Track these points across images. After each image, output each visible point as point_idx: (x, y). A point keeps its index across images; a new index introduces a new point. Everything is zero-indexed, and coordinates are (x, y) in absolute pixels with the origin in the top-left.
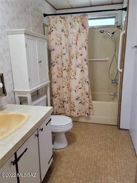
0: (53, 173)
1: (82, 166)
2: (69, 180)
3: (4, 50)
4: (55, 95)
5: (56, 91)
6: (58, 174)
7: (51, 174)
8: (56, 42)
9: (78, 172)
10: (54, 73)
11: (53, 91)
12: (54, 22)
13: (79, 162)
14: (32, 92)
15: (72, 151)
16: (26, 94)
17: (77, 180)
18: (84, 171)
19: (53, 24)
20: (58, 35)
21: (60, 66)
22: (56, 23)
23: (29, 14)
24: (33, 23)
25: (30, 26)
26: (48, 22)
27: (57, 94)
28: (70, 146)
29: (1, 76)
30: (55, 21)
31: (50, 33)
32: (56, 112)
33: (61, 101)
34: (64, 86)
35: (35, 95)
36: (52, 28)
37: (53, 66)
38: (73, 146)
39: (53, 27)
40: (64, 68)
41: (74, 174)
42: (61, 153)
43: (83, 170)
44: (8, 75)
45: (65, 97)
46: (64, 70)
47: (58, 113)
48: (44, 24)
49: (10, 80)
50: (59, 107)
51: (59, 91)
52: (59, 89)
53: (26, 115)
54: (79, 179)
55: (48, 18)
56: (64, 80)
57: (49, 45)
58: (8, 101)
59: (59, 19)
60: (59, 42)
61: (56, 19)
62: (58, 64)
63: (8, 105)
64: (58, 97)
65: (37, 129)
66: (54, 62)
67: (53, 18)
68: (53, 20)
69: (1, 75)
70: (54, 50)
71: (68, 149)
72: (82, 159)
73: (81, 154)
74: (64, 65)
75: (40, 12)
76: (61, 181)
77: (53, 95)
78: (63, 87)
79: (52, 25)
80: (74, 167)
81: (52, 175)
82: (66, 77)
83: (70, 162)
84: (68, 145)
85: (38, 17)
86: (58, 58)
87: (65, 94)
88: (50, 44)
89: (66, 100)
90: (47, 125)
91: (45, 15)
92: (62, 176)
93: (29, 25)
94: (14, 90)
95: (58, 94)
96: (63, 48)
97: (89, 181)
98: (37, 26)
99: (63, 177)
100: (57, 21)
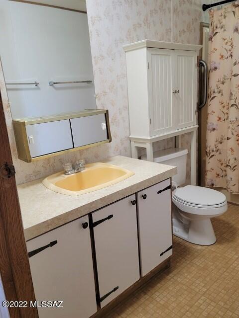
0: (171, 275)
1: (228, 284)
2: (193, 295)
3: (117, 76)
4: (211, 152)
5: (214, 145)
6: (179, 280)
7: (167, 275)
8: (222, 54)
9: (215, 290)
10: (212, 111)
11: (207, 144)
12: (221, 16)
13: (223, 276)
14: (153, 141)
15: (218, 255)
16: (145, 143)
17: (207, 301)
18: (225, 292)
19: (219, 21)
20: (228, 40)
21: (225, 99)
22: (225, 17)
23: (170, 12)
24: (176, 26)
25: (171, 32)
26: (210, 18)
27: (214, 150)
28: (218, 246)
29: (105, 114)
30: (223, 14)
31: (211, 39)
32: (210, 183)
33: (222, 164)
34: (230, 135)
35: (170, 148)
36: (216, 28)
37: (212, 99)
38: (224, 248)
39: (218, 26)
40: (233, 102)
41: (206, 290)
42: (197, 252)
43: (225, 290)
44: (121, 114)
45: (231, 157)
46: (231, 106)
47: (214, 186)
48: (201, 23)
49: (124, 121)
50: (218, 175)
51: (220, 146)
52: (221, 143)
53: (129, 172)
54: (211, 300)
55: (210, 11)
56: (231, 126)
57: (208, 62)
58: (119, 151)
59: (230, 10)
60: (229, 53)
61: (224, 10)
62: (222, 95)
63: (118, 157)
64: (217, 156)
65: (136, 194)
66: (214, 92)
67: (218, 9)
68: (220, 12)
69: (106, 112)
70: (216, 68)
71: (213, 249)
72: (232, 274)
73: (234, 265)
74: (233, 97)
75: (195, 4)
76: (179, 290)
77: (207, 152)
78: (228, 139)
79: (216, 23)
80: (210, 279)
81: (168, 277)
82: (235, 120)
83: (207, 269)
84: (216, 243)
85: (189, 14)
86: (223, 83)
87: (229, 152)
88: (209, 58)
89: (232, 163)
90: (159, 192)
91: (205, 7)
92: (184, 285)
93: (168, 31)
94: (130, 136)
95: (217, 151)
96: (235, 64)
97: (228, 309)
98: (186, 30)
99: (184, 287)
100: (227, 14)
